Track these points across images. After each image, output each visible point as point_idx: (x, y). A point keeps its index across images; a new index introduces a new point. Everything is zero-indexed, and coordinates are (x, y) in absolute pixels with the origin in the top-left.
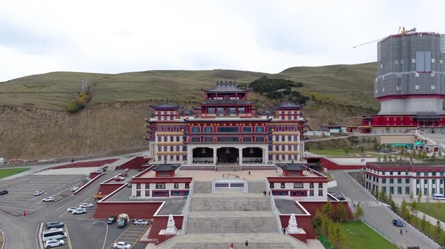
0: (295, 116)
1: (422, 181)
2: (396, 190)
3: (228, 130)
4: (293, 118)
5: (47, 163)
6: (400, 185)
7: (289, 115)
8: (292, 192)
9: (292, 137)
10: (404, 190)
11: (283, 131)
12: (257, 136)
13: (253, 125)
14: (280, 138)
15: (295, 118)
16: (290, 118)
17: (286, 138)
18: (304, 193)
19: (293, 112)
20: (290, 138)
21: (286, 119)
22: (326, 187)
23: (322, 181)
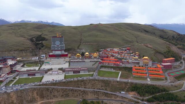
22: (2, 78)
23: (1, 77)
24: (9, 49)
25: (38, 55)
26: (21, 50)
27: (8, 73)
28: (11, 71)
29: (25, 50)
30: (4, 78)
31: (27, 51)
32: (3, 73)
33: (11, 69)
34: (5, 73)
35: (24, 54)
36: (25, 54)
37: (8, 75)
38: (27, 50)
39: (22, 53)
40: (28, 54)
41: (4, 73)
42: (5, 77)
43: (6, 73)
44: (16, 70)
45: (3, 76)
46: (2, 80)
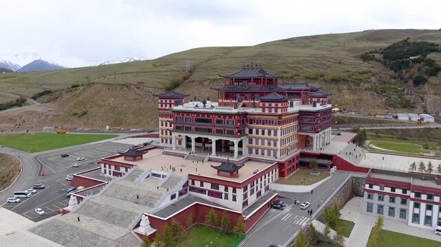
0: (276, 108)
1: (423, 206)
2: (386, 210)
3: (203, 121)
4: (273, 111)
5: (135, 132)
6: (393, 205)
7: (270, 108)
8: (209, 192)
9: (272, 132)
10: (397, 213)
11: (263, 124)
12: (228, 129)
13: (225, 118)
14: (260, 131)
15: (276, 111)
16: (270, 111)
17: (266, 131)
18: (219, 195)
19: (273, 105)
20: (269, 133)
21: (267, 111)
22: (240, 193)
23: (235, 187)
24: (285, 73)
25: (419, 108)
26: (335, 81)
27: (281, 165)
28: (302, 155)
29: (349, 79)
30: (252, 199)
31: (358, 85)
32: (253, 155)
33: (298, 145)
34: (266, 157)
35: (347, 97)
36: (352, 96)
37: (282, 175)
38: (358, 82)
39: (339, 91)
40: (364, 97)
41: (259, 157)
42: (260, 185)
43: (271, 158)
44: (330, 157)
45: (252, 181)
46: (237, 207)
